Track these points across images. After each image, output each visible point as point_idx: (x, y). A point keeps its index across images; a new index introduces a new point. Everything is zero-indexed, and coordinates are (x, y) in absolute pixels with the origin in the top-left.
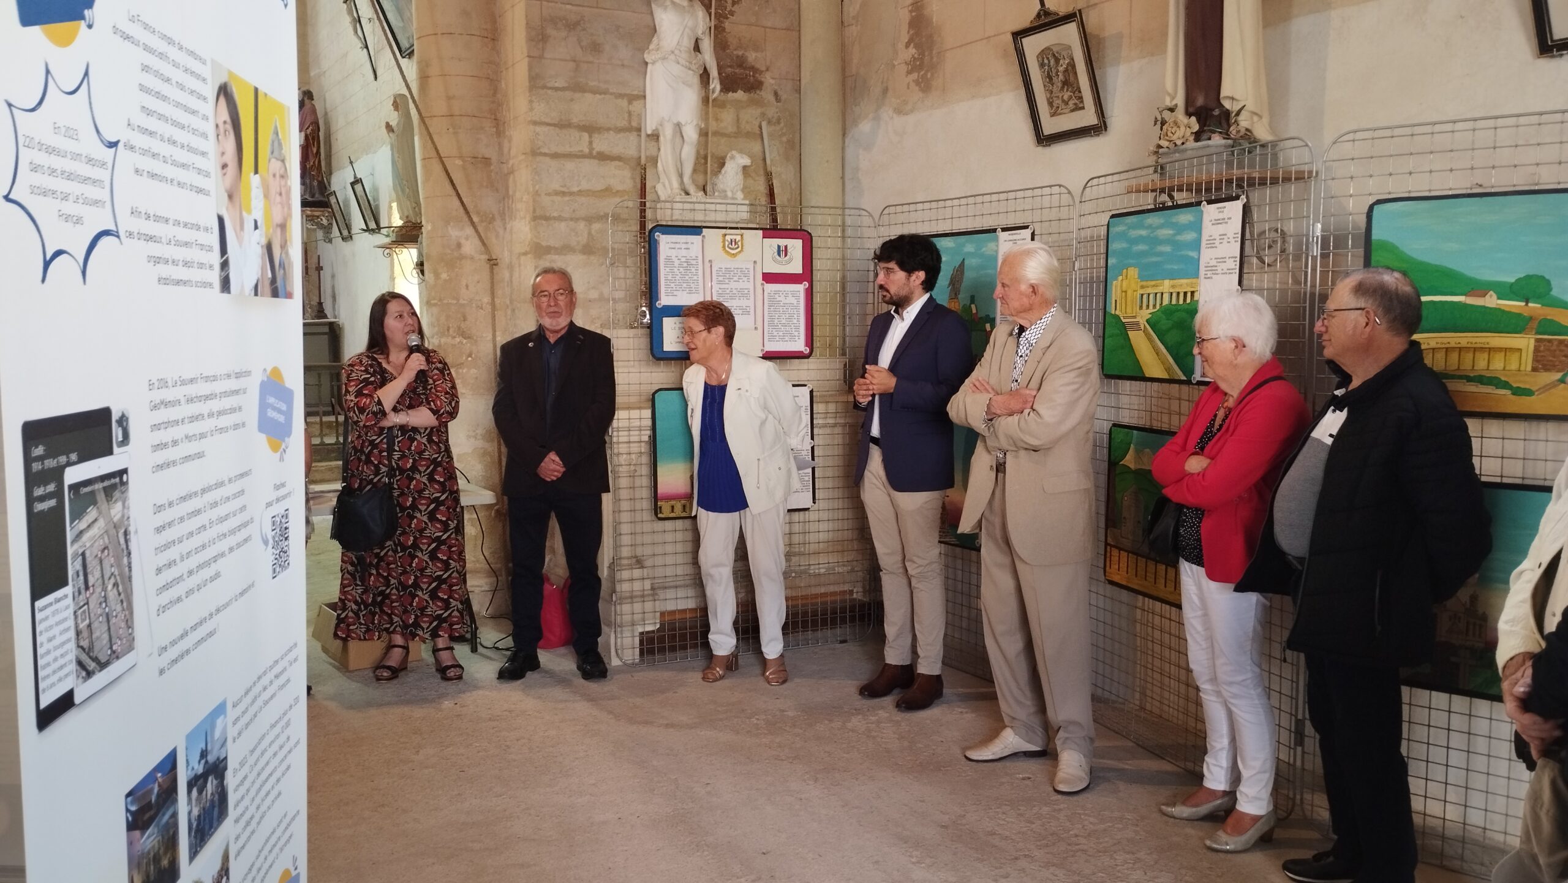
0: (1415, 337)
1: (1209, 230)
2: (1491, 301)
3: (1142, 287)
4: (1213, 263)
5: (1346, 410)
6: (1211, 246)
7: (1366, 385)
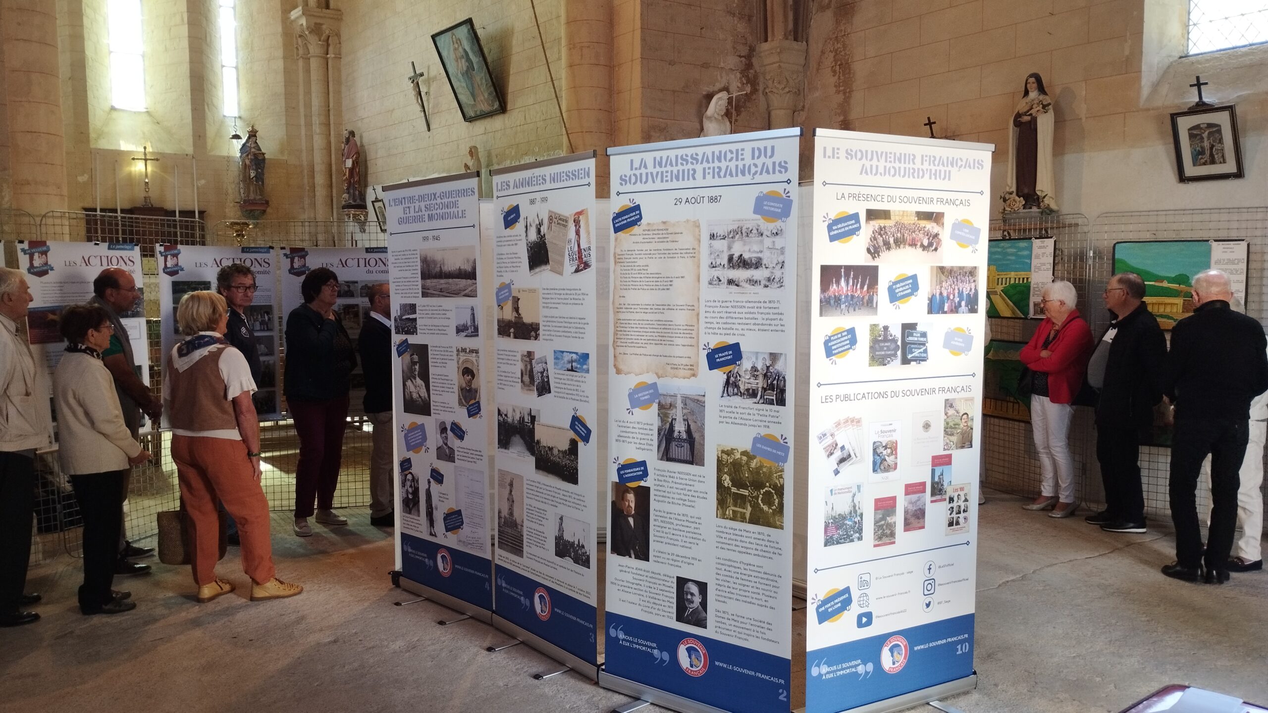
0: (1143, 300)
1: (1036, 250)
2: (1165, 284)
3: (998, 275)
4: (1039, 265)
5: (1116, 329)
6: (1037, 257)
7: (1125, 319)
